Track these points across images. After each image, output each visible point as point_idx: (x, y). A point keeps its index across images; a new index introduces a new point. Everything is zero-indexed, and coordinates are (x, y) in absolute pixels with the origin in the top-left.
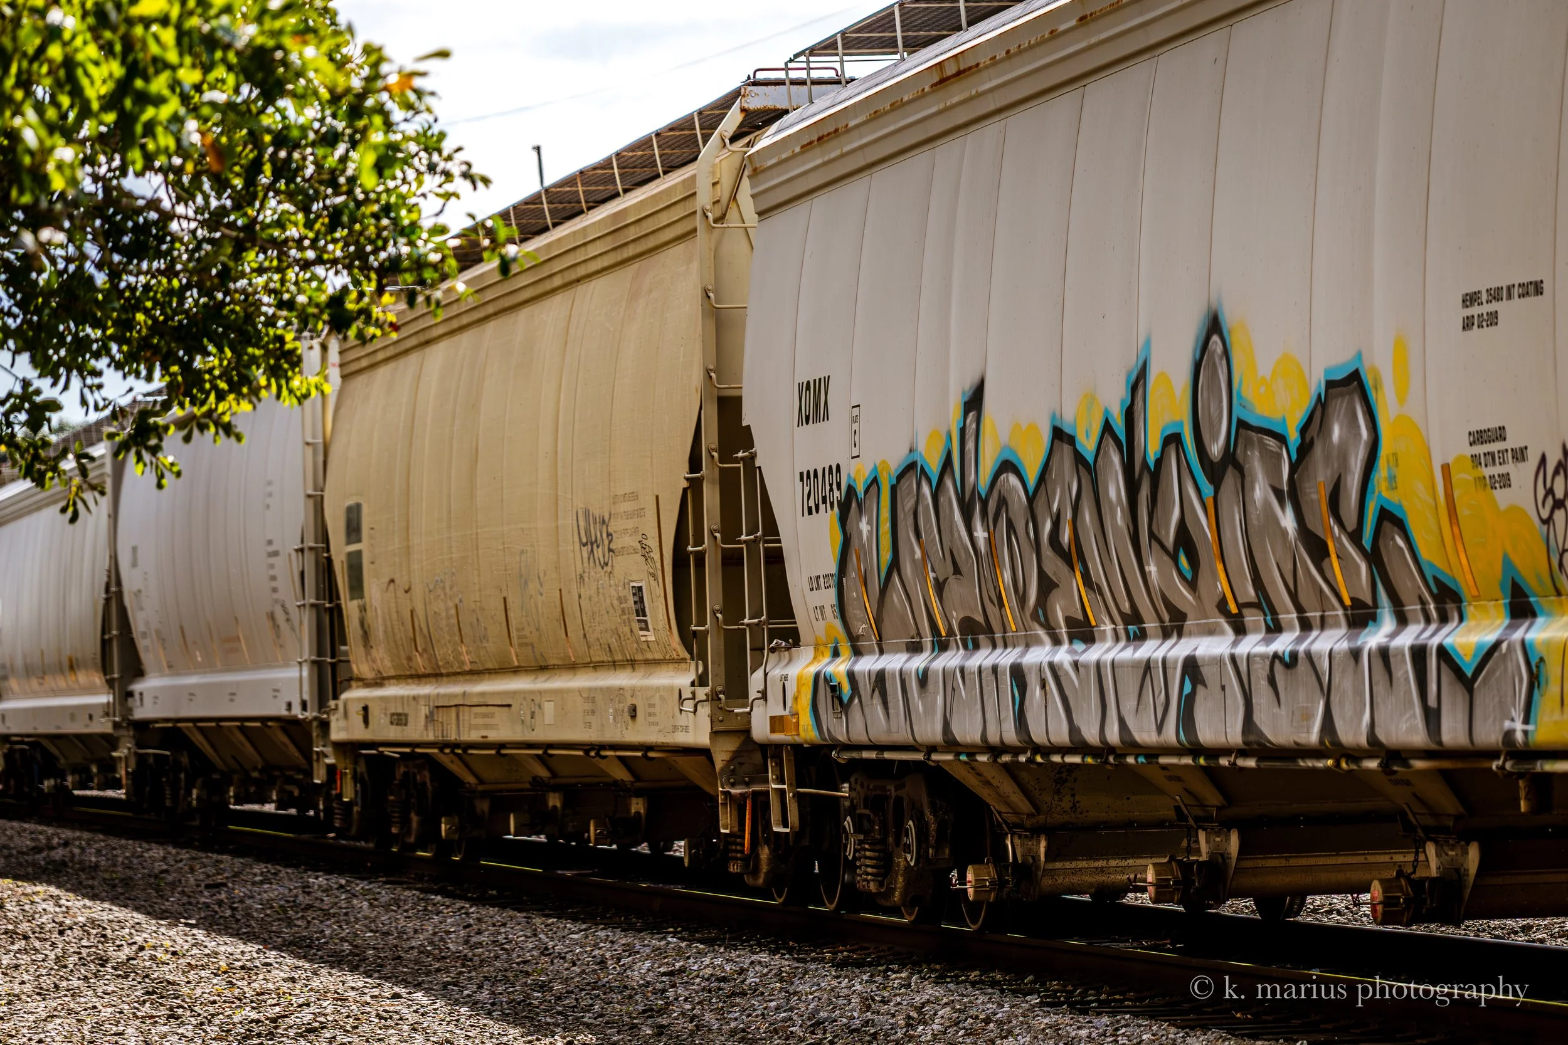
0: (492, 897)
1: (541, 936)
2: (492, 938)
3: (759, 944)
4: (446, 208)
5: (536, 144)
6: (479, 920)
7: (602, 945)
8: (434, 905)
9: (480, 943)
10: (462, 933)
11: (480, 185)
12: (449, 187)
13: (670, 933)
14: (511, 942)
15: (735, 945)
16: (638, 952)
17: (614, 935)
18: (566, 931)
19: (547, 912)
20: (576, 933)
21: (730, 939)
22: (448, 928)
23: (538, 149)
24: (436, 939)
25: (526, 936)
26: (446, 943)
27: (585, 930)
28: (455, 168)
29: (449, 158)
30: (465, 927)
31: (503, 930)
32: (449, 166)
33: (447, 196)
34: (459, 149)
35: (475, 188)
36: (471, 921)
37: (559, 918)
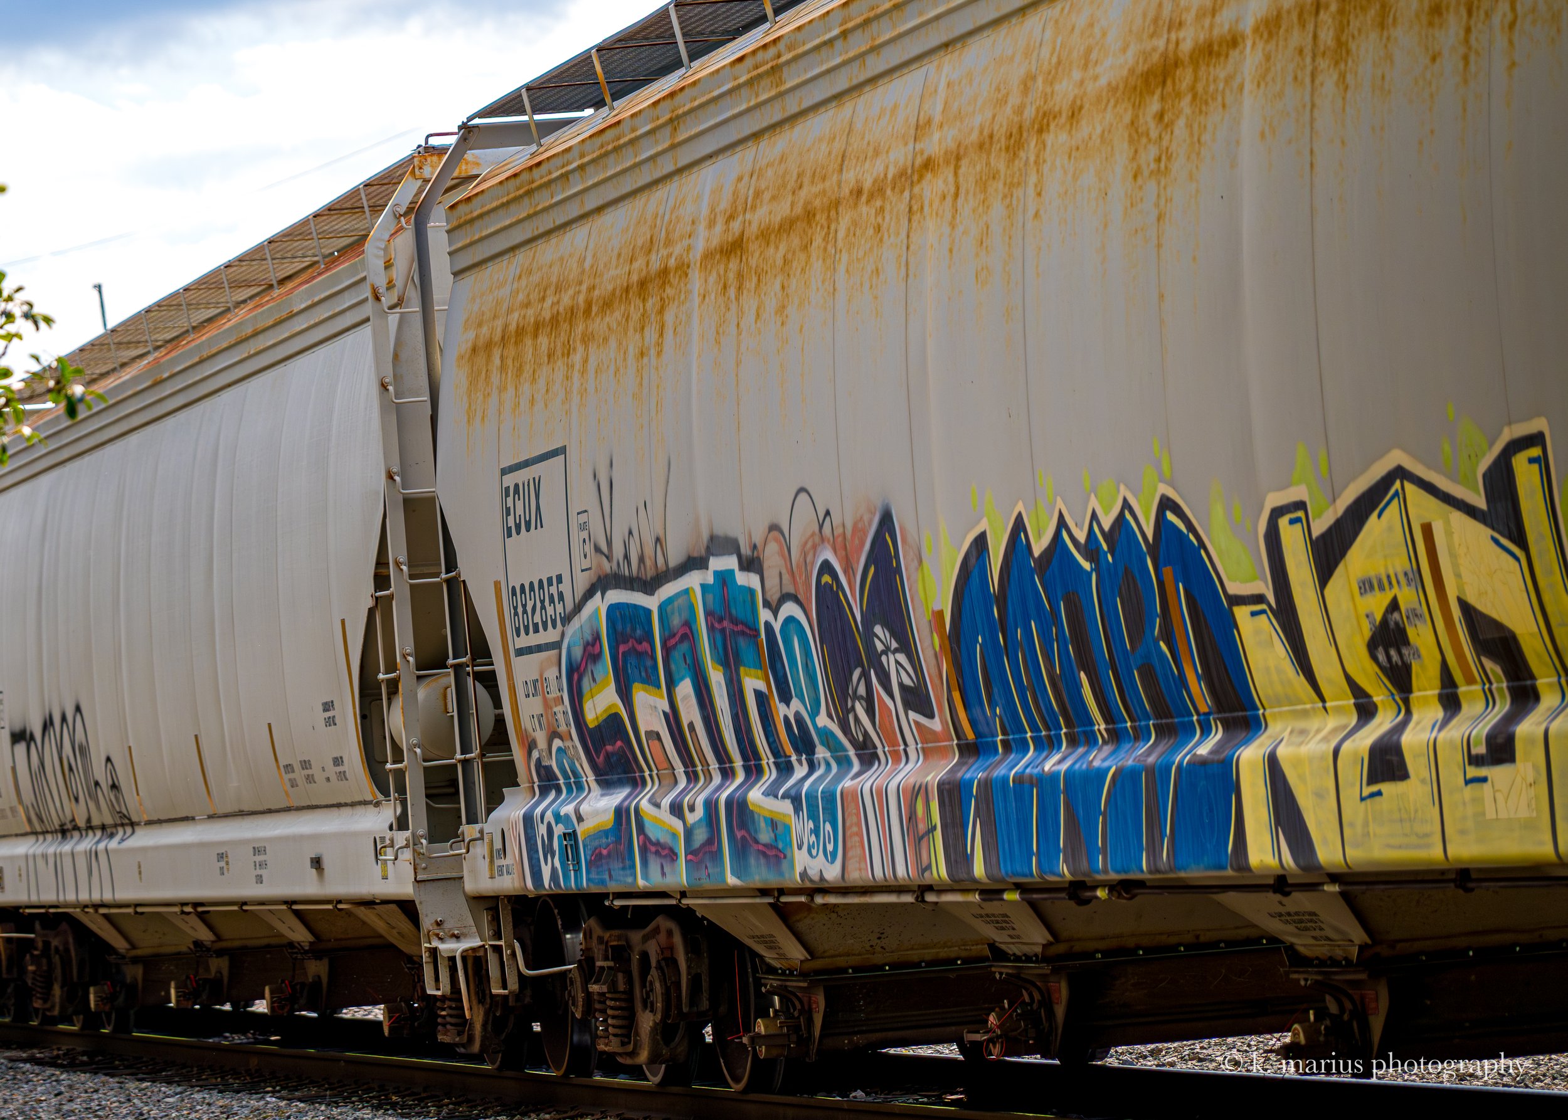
0: (83, 1064)
1: (135, 1101)
2: (85, 1105)
3: (361, 1100)
4: (9, 350)
5: (97, 282)
6: (70, 1087)
7: (199, 1107)
8: (24, 1073)
9: (73, 1111)
10: (54, 1101)
11: (42, 325)
12: (10, 328)
13: (268, 1092)
14: (104, 1108)
15: (336, 1102)
16: (236, 1114)
17: (211, 1097)
18: (161, 1095)
19: (141, 1076)
20: (172, 1096)
21: (331, 1096)
22: (38, 1097)
23: (99, 288)
24: (27, 1108)
25: (120, 1102)
26: (37, 1112)
27: (181, 1093)
28: (16, 309)
29: (10, 299)
30: (56, 1095)
31: (95, 1096)
32: (10, 306)
33: (9, 337)
34: (19, 289)
35: (38, 329)
36: (63, 1089)
37: (154, 1082)
